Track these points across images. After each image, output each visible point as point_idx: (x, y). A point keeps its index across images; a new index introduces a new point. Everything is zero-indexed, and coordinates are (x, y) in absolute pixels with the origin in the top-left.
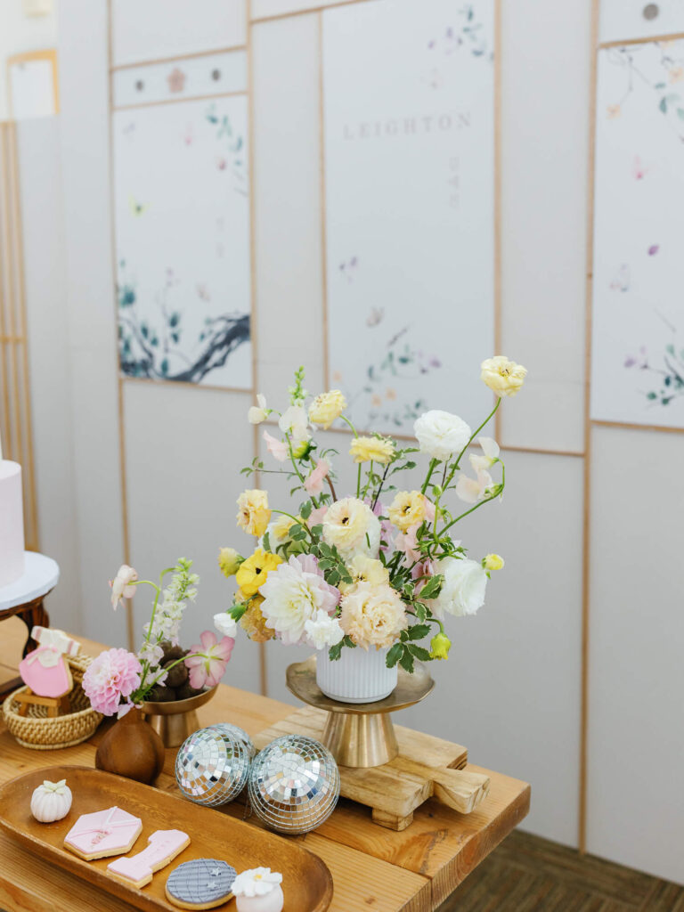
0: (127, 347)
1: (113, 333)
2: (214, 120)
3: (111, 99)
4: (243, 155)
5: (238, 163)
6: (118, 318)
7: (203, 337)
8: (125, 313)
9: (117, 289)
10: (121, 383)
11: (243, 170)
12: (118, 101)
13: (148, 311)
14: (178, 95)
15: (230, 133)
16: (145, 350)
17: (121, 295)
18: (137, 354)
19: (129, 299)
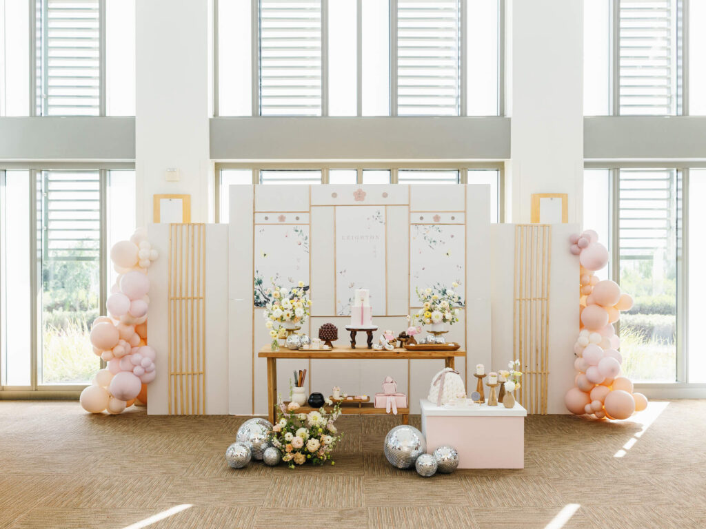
0: (258, 297)
1: (252, 294)
2: (297, 231)
3: (254, 221)
4: (308, 241)
5: (306, 243)
6: (254, 288)
7: (290, 293)
8: (257, 287)
9: (254, 279)
10: (254, 309)
11: (307, 246)
12: (256, 222)
13: (267, 287)
14: (282, 223)
15: (303, 235)
16: (265, 298)
17: (256, 281)
18: (262, 299)
19: (260, 282)
